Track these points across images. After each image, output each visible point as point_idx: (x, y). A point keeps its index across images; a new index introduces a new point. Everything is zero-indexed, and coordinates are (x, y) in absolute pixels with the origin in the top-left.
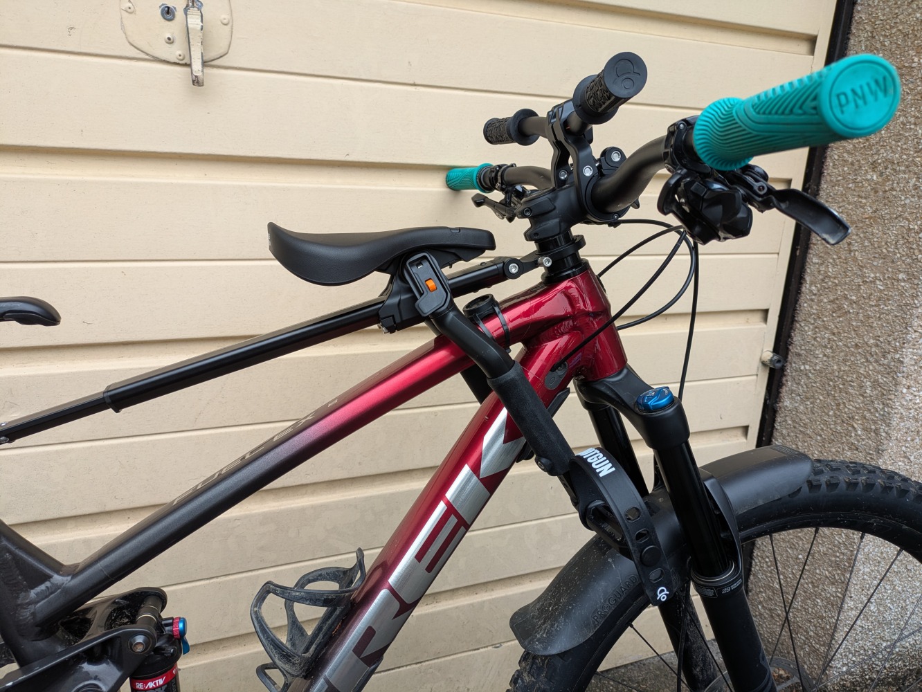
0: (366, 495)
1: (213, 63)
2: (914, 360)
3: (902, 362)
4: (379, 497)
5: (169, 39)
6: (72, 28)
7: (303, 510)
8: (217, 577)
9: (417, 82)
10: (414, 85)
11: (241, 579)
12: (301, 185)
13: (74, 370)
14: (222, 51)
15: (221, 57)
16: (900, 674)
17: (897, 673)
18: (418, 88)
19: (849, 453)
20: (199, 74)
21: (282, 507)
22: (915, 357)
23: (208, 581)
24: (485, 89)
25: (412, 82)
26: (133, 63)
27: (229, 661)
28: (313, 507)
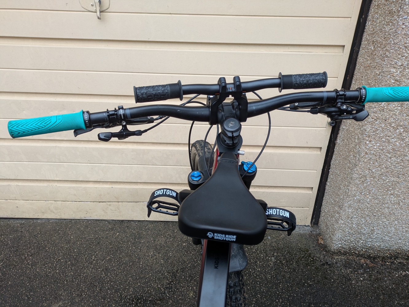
0: (164, 149)
1: (105, 11)
2: (373, 130)
3: (366, 130)
4: (168, 150)
5: (92, 5)
6: (67, 4)
7: (144, 150)
8: (121, 164)
9: (171, 13)
10: (170, 14)
11: (128, 166)
12: (135, 49)
13: (78, 101)
14: (107, 7)
15: (107, 9)
16: (371, 255)
17: (370, 255)
18: (172, 15)
19: (348, 164)
20: (99, 16)
21: (138, 148)
22: (373, 129)
23: (118, 165)
24: (197, 14)
25: (169, 13)
26: (84, 13)
27: (126, 188)
28: (147, 150)
